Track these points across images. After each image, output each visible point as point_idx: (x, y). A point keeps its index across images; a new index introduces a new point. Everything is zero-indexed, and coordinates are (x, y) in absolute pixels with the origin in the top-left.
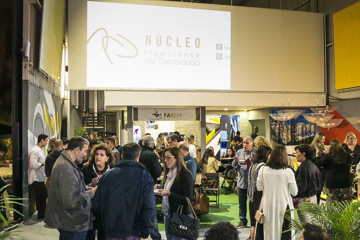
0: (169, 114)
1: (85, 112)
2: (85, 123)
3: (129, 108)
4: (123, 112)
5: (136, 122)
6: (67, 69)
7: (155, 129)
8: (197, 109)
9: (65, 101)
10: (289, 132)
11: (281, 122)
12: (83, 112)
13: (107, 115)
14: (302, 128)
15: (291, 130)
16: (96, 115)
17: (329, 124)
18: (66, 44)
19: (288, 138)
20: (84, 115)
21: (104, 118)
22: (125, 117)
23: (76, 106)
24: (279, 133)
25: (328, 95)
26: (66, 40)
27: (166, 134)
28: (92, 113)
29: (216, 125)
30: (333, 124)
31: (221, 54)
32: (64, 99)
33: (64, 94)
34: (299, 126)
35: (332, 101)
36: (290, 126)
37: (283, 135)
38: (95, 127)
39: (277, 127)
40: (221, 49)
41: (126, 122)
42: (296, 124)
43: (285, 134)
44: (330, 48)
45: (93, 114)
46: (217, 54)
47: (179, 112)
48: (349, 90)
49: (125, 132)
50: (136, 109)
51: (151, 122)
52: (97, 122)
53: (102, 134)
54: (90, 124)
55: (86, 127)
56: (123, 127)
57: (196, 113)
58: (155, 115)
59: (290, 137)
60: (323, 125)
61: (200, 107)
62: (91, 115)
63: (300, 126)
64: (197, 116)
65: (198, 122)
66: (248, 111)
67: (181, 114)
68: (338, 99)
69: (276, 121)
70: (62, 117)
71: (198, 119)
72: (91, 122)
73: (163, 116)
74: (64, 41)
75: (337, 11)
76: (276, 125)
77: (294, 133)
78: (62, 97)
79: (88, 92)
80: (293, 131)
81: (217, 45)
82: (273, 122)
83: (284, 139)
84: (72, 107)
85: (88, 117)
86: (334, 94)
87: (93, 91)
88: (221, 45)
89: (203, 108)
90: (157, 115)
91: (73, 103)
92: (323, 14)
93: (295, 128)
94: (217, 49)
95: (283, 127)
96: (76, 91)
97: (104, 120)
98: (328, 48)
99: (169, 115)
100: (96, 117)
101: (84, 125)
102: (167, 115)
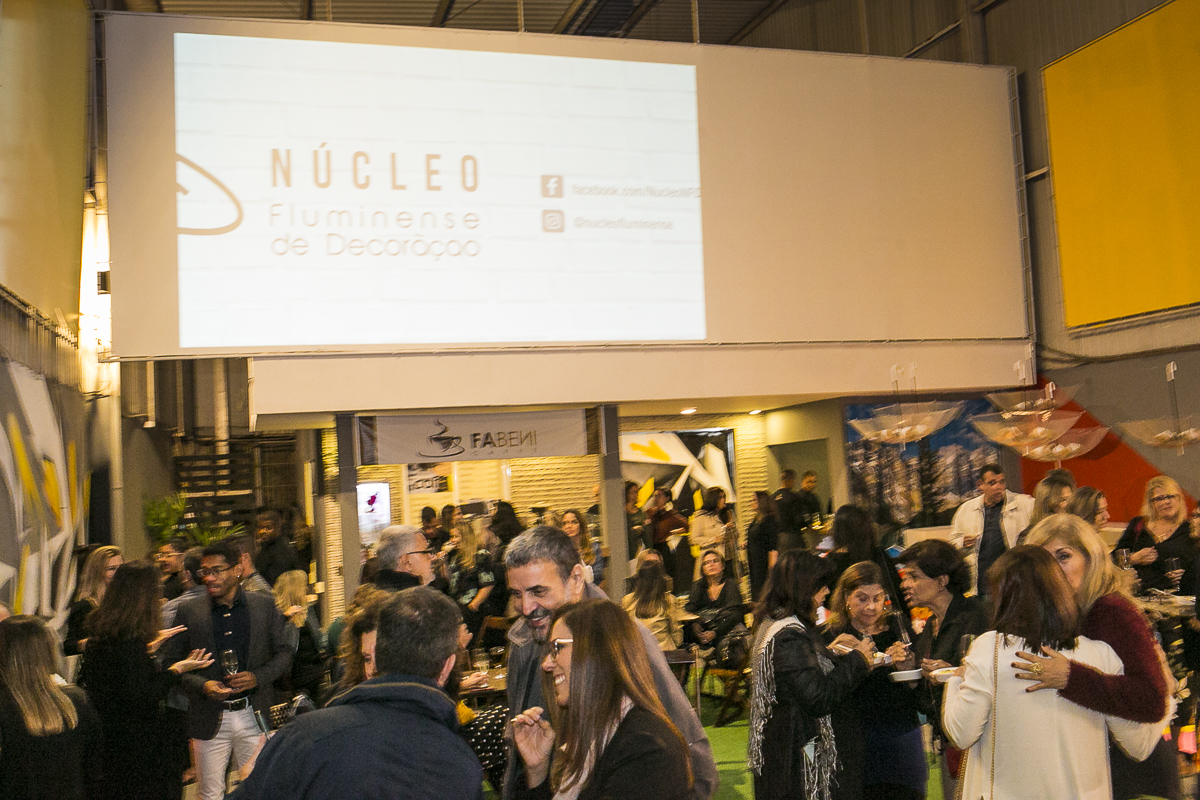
0: (488, 436)
1: (184, 440)
2: (185, 480)
3: (344, 419)
4: (319, 434)
5: (367, 469)
6: (104, 282)
7: (439, 491)
8: (591, 412)
9: (102, 402)
10: (914, 480)
11: (884, 447)
12: (173, 441)
13: (262, 446)
14: (957, 464)
15: (921, 471)
16: (223, 449)
17: (1059, 449)
18: (100, 190)
19: (911, 504)
20: (177, 451)
21: (251, 457)
22: (326, 452)
23: (146, 419)
24: (880, 486)
25: (1039, 347)
26: (100, 177)
27: (477, 508)
28: (208, 444)
29: (654, 468)
30: (1074, 447)
31: (560, 213)
32: (97, 396)
33: (98, 376)
34: (947, 458)
35: (1058, 366)
36: (914, 461)
37: (892, 494)
38: (221, 493)
39: (873, 464)
40: (559, 193)
41: (332, 470)
42: (937, 451)
43: (899, 489)
44: (1039, 184)
45: (212, 443)
46: (545, 212)
47: (524, 427)
48: (1113, 326)
49: (332, 508)
50: (368, 421)
51: (424, 467)
52: (225, 472)
53: (247, 515)
54: (202, 483)
55: (186, 495)
56: (321, 488)
57: (588, 427)
58: (438, 439)
59: (916, 497)
60: (1039, 452)
61: (599, 405)
62: (204, 451)
63: (950, 460)
64: (591, 436)
65: (594, 460)
66: (764, 413)
67: (533, 434)
68: (1076, 359)
69: (867, 445)
70: (90, 464)
71: (593, 448)
72: (205, 473)
73: (466, 443)
74: (90, 182)
75: (1056, 58)
76: (867, 459)
77: (933, 481)
78: (88, 386)
79: (190, 366)
80: (927, 477)
81: (545, 179)
82: (856, 446)
83: (898, 507)
84: (131, 423)
85: (196, 458)
86: (1061, 343)
87: (209, 363)
88: (560, 180)
89: (611, 409)
90: (445, 441)
91: (135, 409)
92: (1011, 68)
93: (932, 464)
94: (545, 193)
95: (891, 465)
96: (142, 365)
97: (251, 467)
98: (1030, 183)
99: (488, 441)
100: (223, 457)
101: (179, 488)
102: (481, 437)
